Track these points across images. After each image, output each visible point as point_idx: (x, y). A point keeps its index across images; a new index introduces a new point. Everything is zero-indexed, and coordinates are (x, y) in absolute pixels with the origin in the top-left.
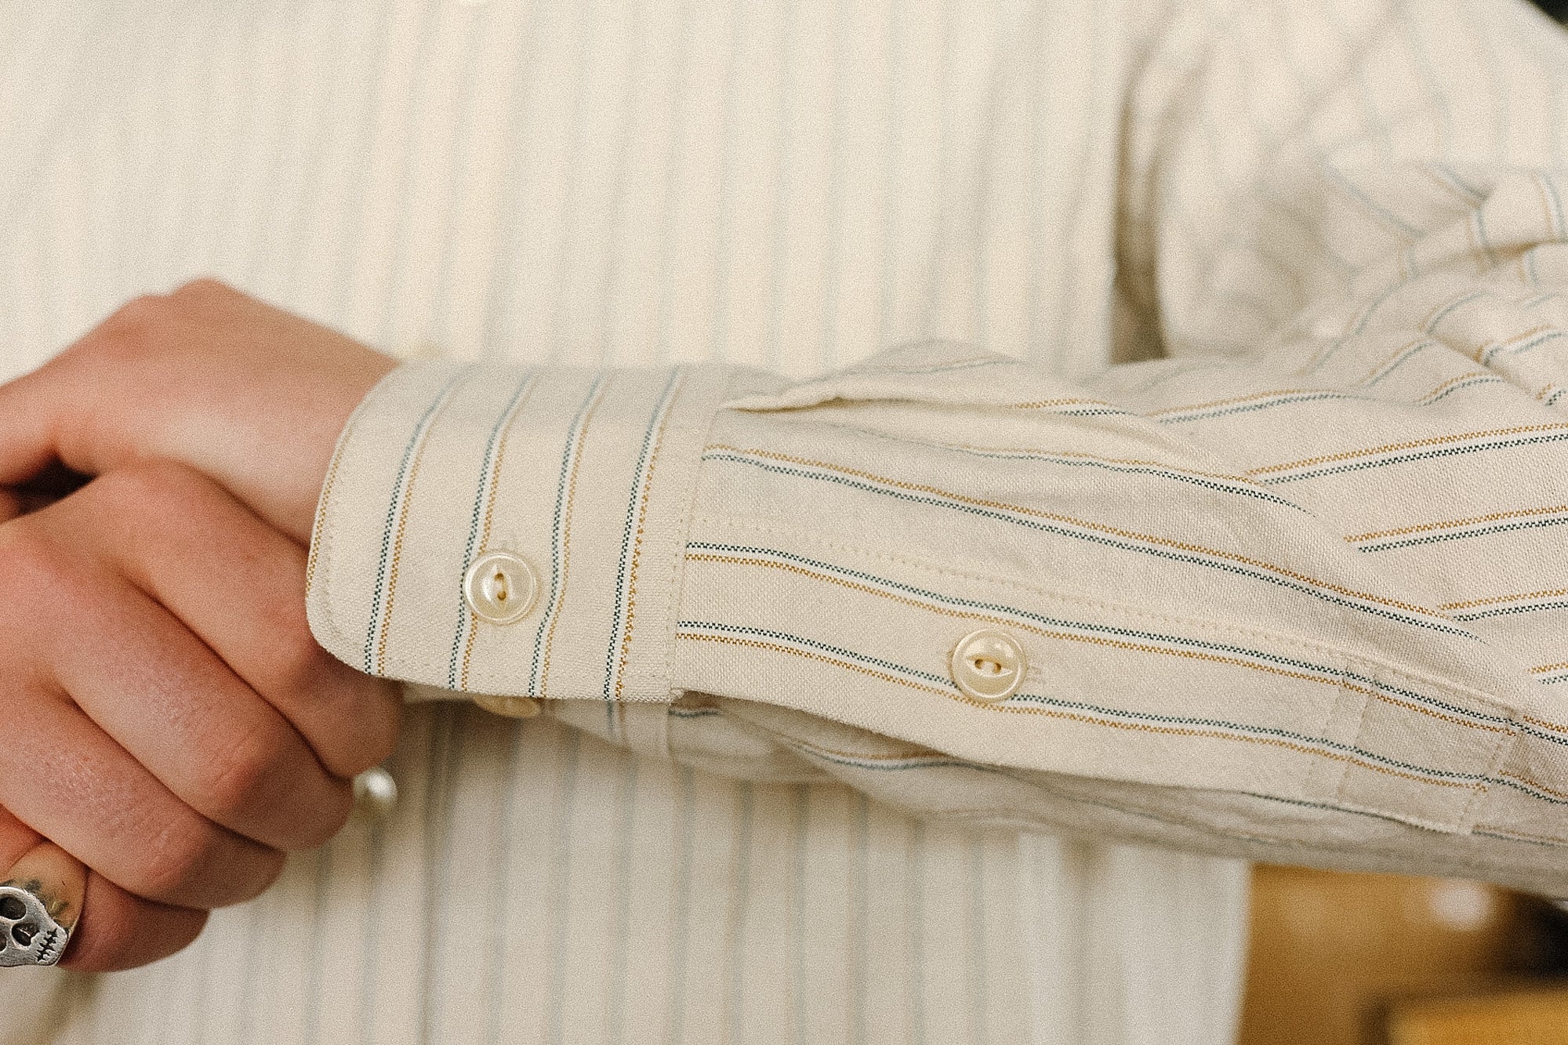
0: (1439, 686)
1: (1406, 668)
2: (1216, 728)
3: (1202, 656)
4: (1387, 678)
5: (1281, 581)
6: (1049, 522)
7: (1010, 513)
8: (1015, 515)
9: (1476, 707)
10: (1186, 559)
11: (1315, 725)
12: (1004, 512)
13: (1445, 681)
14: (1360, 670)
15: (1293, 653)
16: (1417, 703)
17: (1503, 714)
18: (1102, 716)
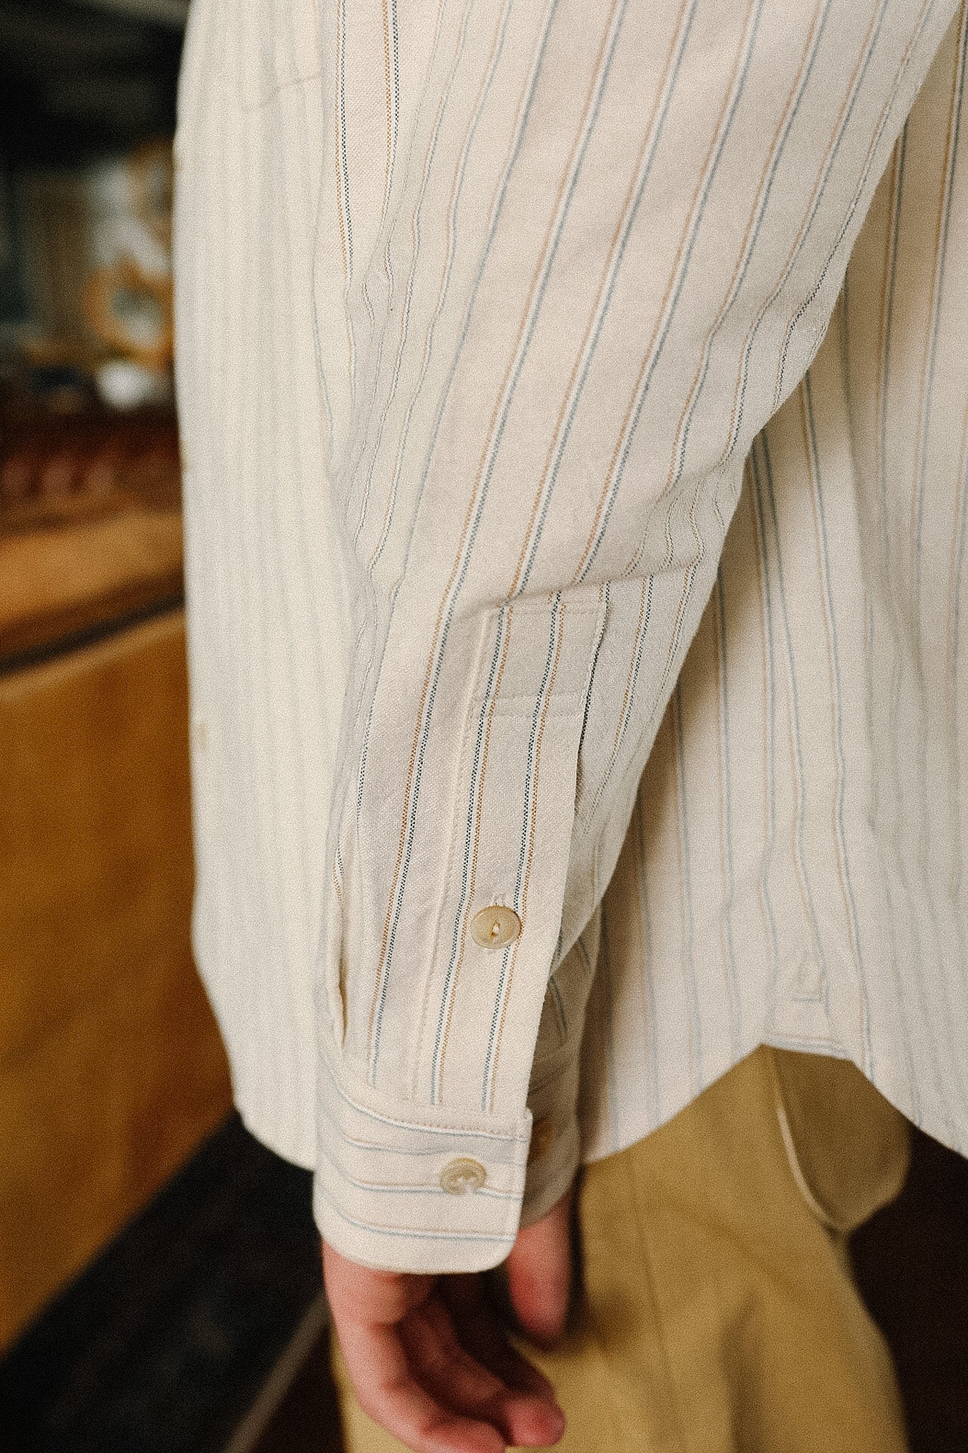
0: (482, 663)
1: (471, 686)
2: (531, 786)
3: (479, 808)
4: (481, 693)
5: (419, 763)
6: (395, 901)
7: (391, 924)
8: (392, 920)
9: (493, 639)
10: (413, 821)
11: (524, 724)
12: (391, 928)
13: (476, 662)
14: (477, 710)
15: (471, 754)
16: (497, 672)
17: (496, 621)
18: (525, 861)
